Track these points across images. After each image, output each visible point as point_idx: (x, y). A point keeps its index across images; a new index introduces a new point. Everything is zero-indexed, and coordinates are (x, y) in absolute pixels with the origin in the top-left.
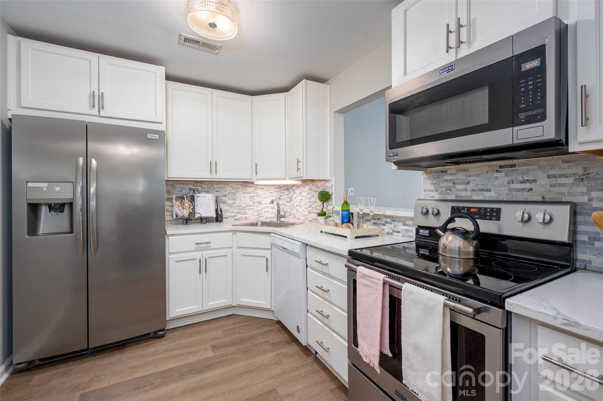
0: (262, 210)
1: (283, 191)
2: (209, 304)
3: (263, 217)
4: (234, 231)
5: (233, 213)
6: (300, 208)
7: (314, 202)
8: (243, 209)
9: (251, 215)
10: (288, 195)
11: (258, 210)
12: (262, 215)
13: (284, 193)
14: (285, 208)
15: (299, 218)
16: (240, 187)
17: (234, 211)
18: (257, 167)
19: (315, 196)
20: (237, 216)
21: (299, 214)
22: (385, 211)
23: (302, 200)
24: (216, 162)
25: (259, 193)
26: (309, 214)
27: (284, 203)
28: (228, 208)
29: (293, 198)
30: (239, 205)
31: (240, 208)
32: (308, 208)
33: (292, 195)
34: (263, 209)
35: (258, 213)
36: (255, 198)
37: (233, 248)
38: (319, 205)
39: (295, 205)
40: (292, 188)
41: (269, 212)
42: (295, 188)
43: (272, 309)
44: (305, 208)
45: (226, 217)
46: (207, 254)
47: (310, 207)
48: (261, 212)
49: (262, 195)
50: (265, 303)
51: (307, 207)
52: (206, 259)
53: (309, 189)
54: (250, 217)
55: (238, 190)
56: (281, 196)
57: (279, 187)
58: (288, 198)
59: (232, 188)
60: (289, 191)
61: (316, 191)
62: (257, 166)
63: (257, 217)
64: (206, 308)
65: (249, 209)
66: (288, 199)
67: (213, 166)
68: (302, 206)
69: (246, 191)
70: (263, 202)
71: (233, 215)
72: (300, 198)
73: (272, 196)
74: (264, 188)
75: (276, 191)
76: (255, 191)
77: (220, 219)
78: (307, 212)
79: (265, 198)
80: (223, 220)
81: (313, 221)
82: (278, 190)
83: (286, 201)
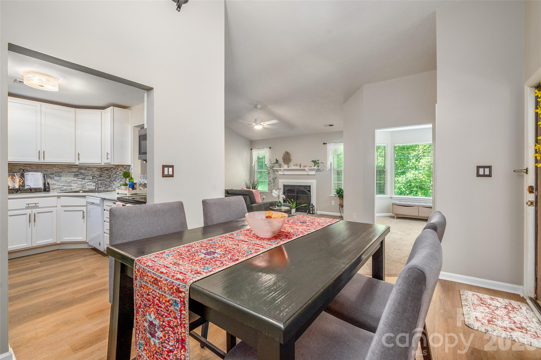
0: (85, 184)
1: (104, 171)
2: (37, 242)
3: (86, 188)
4: (59, 197)
5: (59, 186)
6: (115, 182)
8: (68, 183)
9: (75, 187)
10: (108, 173)
11: (81, 184)
13: (105, 172)
14: (106, 182)
16: (66, 168)
17: (60, 185)
18: (80, 156)
20: (63, 188)
21: (115, 186)
23: (116, 177)
24: (44, 151)
25: (82, 172)
28: (55, 182)
29: (111, 175)
30: (65, 180)
31: (66, 182)
33: (110, 174)
35: (82, 186)
36: (79, 175)
37: (58, 206)
39: (112, 180)
41: (91, 185)
43: (87, 242)
44: (118, 182)
45: (53, 188)
46: (35, 211)
47: (121, 181)
48: (84, 185)
49: (85, 173)
50: (82, 238)
51: (119, 181)
52: (35, 214)
54: (75, 188)
55: (64, 170)
56: (102, 174)
57: (100, 168)
58: (108, 175)
59: (59, 169)
60: (108, 171)
61: (122, 172)
62: (79, 155)
63: (81, 188)
64: (34, 245)
65: (74, 183)
66: (108, 177)
67: (41, 154)
69: (71, 171)
70: (86, 179)
71: (59, 187)
72: (115, 175)
73: (94, 174)
74: (87, 169)
75: (97, 171)
76: (80, 171)
77: (48, 190)
78: (119, 184)
79: (88, 175)
80: (51, 190)
82: (100, 170)
83: (105, 177)
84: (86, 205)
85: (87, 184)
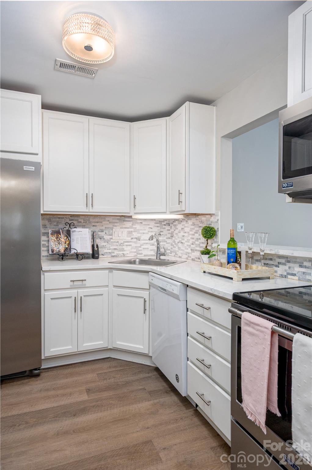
0: (140, 247)
1: (164, 227)
2: (84, 345)
3: (142, 254)
4: (111, 269)
5: (110, 249)
6: (182, 245)
7: (197, 239)
8: (120, 245)
9: (128, 252)
10: (169, 230)
11: (136, 247)
12: (140, 252)
13: (165, 228)
14: (167, 245)
15: (181, 257)
16: (118, 221)
17: (111, 248)
18: (136, 200)
19: (198, 232)
20: (114, 253)
21: (181, 252)
22: (278, 251)
23: (184, 236)
24: (92, 194)
25: (137, 229)
26: (192, 252)
27: (165, 240)
28: (105, 244)
29: (174, 234)
30: (117, 241)
31: (117, 244)
32: (190, 246)
33: (173, 231)
34: (141, 245)
35: (136, 250)
36: (133, 233)
37: (109, 286)
38: (203, 243)
39: (177, 241)
40: (174, 223)
41: (148, 249)
42: (177, 223)
43: (150, 355)
44: (187, 245)
45: (103, 253)
46: (82, 292)
47: (193, 244)
48: (140, 249)
49: (141, 230)
50: (142, 347)
51: (189, 244)
52: (81, 297)
53: (192, 224)
54: (128, 254)
55: (116, 224)
56: (161, 232)
57: (160, 221)
58: (169, 233)
59: (110, 223)
60: (170, 226)
61: (199, 226)
62: (135, 198)
63: (136, 254)
64: (81, 349)
65: (127, 245)
66: (169, 236)
67: (89, 199)
68: (184, 244)
69: (124, 226)
70: (142, 238)
71: (110, 251)
72: (182, 234)
73: (152, 232)
74: (143, 223)
75: (156, 226)
76: (134, 226)
77: (97, 255)
78: (189, 249)
79: (144, 233)
80: (100, 256)
81: (196, 260)
82: (158, 225)
83: (166, 237)
84: (148, 288)
85: (143, 247)
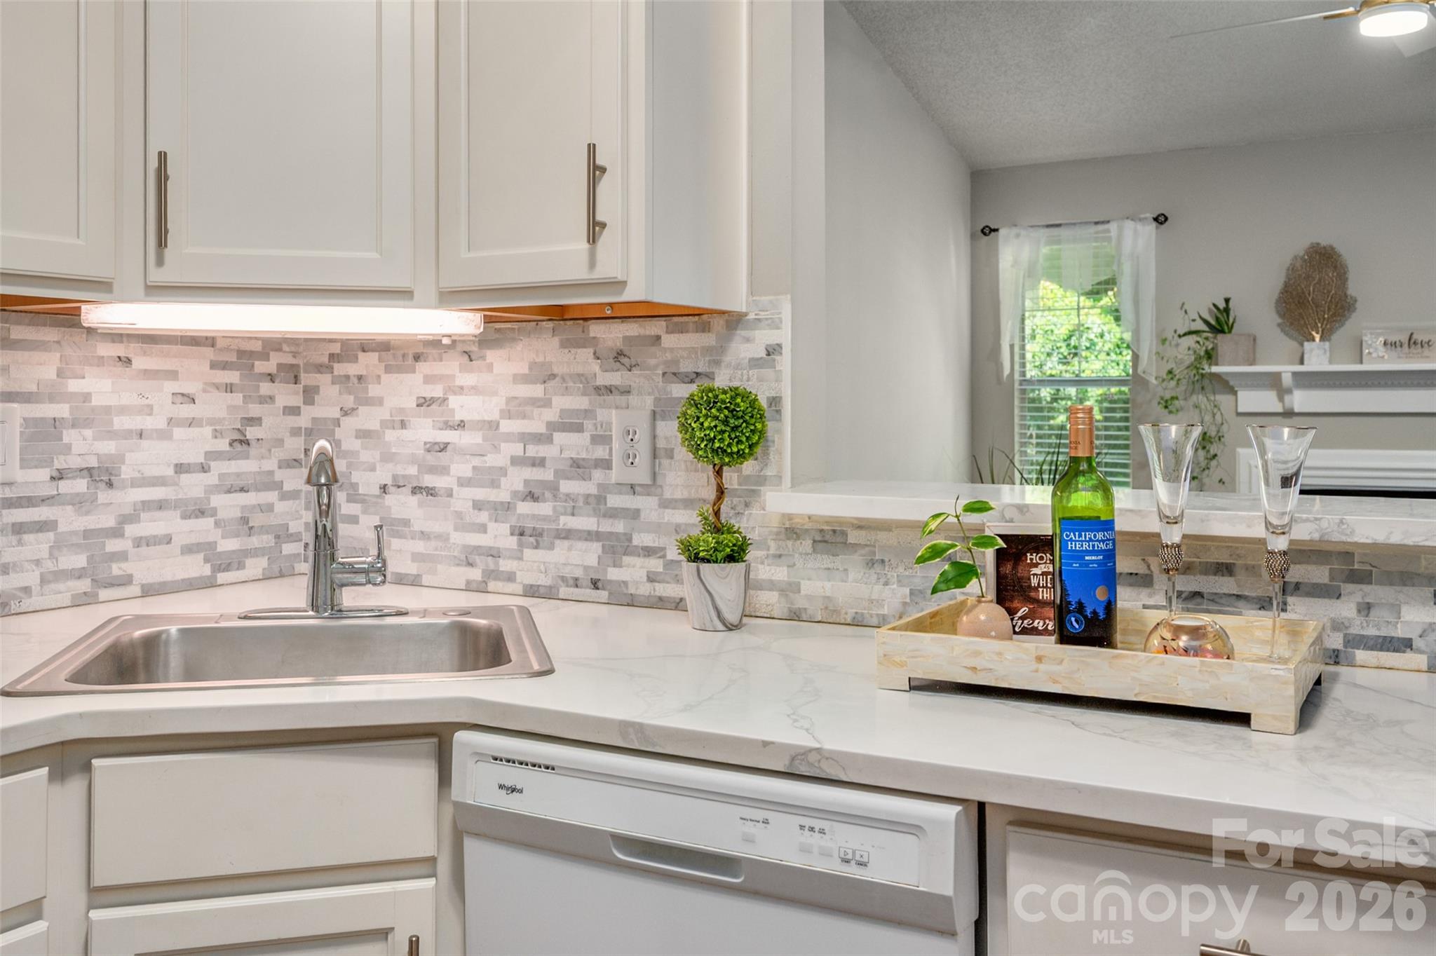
0: (117, 533)
1: (265, 388)
4: (69, 751)
6: (420, 505)
7: (576, 464)
10: (293, 411)
11: (87, 534)
12: (116, 569)
13: (272, 399)
14: (280, 507)
15: (419, 576)
19: (588, 424)
22: (1342, 522)
23: (441, 448)
25: (96, 401)
26: (521, 545)
27: (271, 473)
32: (508, 507)
33: (335, 413)
34: (125, 519)
35: (90, 559)
36: (69, 436)
38: (632, 486)
40: (336, 366)
41: (168, 540)
42: (368, 363)
44: (479, 505)
47: (533, 497)
48: (113, 546)
49: (123, 410)
53: (526, 371)
56: (254, 421)
57: (241, 353)
58: (295, 432)
60: (300, 387)
61: (597, 389)
65: (18, 529)
68: (450, 495)
70: (126, 472)
72: (425, 432)
73: (191, 423)
74: (140, 363)
75: (217, 387)
76: (71, 385)
78: (501, 529)
79: (141, 435)
81: (564, 591)
82: (233, 377)
83: (279, 454)
85: (131, 530)
